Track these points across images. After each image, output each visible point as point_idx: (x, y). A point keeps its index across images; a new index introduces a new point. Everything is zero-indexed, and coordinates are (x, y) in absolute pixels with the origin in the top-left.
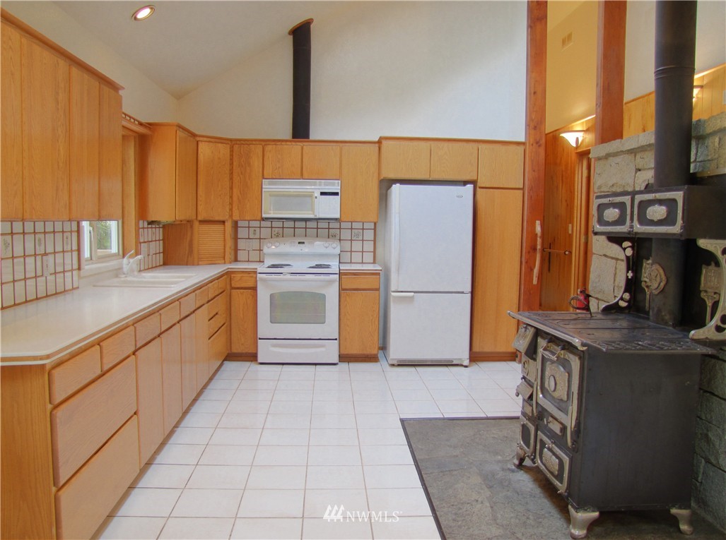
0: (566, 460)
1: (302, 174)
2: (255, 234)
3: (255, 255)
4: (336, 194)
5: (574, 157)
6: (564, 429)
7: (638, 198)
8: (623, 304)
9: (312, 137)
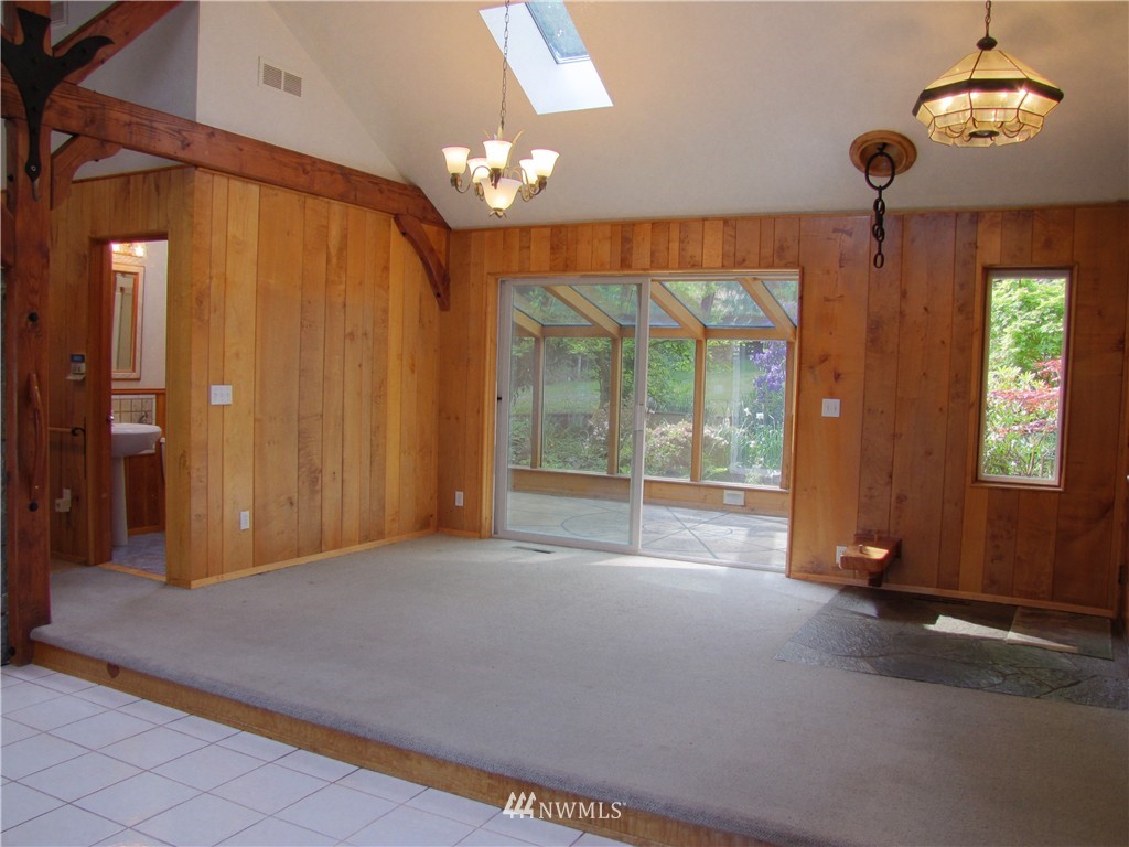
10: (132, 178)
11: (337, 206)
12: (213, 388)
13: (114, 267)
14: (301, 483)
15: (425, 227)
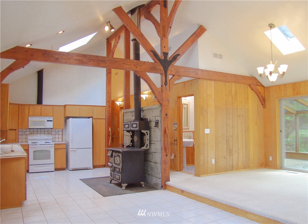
0: (120, 175)
1: (41, 115)
2: (24, 133)
3: (24, 140)
4: (52, 121)
5: (119, 108)
6: (119, 170)
7: (132, 123)
8: (130, 145)
9: (43, 104)
10: (186, 83)
11: (233, 84)
12: (205, 129)
13: (183, 103)
14: (227, 153)
15: (257, 87)
